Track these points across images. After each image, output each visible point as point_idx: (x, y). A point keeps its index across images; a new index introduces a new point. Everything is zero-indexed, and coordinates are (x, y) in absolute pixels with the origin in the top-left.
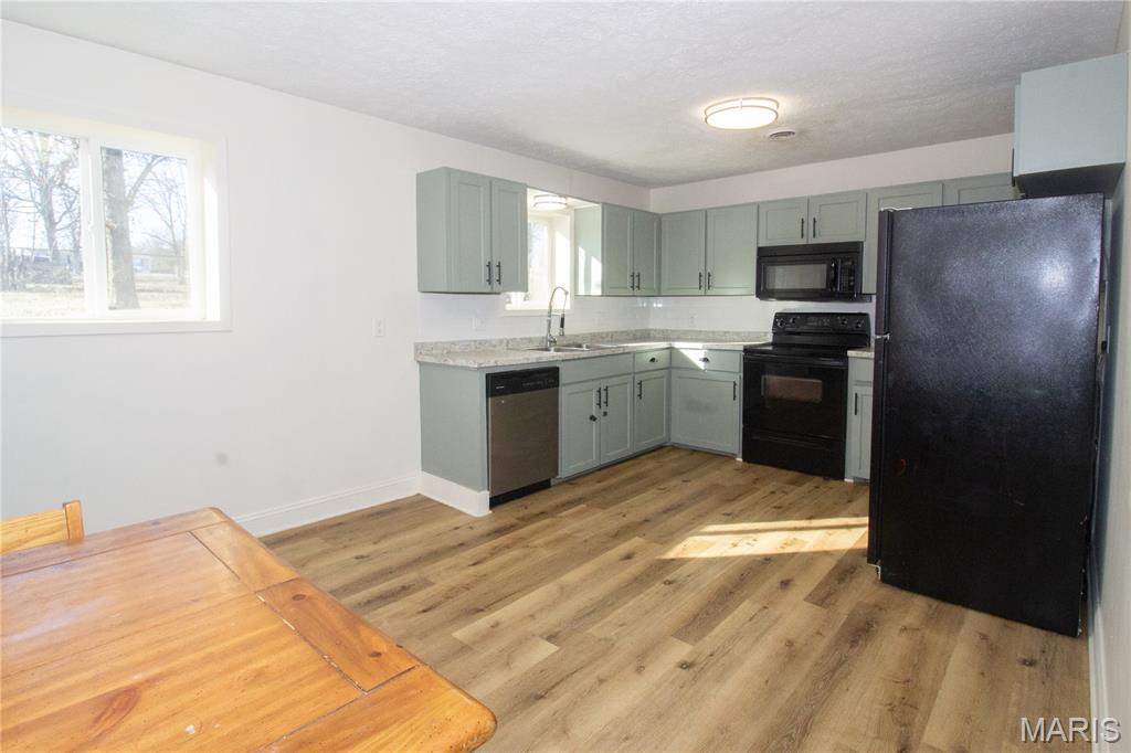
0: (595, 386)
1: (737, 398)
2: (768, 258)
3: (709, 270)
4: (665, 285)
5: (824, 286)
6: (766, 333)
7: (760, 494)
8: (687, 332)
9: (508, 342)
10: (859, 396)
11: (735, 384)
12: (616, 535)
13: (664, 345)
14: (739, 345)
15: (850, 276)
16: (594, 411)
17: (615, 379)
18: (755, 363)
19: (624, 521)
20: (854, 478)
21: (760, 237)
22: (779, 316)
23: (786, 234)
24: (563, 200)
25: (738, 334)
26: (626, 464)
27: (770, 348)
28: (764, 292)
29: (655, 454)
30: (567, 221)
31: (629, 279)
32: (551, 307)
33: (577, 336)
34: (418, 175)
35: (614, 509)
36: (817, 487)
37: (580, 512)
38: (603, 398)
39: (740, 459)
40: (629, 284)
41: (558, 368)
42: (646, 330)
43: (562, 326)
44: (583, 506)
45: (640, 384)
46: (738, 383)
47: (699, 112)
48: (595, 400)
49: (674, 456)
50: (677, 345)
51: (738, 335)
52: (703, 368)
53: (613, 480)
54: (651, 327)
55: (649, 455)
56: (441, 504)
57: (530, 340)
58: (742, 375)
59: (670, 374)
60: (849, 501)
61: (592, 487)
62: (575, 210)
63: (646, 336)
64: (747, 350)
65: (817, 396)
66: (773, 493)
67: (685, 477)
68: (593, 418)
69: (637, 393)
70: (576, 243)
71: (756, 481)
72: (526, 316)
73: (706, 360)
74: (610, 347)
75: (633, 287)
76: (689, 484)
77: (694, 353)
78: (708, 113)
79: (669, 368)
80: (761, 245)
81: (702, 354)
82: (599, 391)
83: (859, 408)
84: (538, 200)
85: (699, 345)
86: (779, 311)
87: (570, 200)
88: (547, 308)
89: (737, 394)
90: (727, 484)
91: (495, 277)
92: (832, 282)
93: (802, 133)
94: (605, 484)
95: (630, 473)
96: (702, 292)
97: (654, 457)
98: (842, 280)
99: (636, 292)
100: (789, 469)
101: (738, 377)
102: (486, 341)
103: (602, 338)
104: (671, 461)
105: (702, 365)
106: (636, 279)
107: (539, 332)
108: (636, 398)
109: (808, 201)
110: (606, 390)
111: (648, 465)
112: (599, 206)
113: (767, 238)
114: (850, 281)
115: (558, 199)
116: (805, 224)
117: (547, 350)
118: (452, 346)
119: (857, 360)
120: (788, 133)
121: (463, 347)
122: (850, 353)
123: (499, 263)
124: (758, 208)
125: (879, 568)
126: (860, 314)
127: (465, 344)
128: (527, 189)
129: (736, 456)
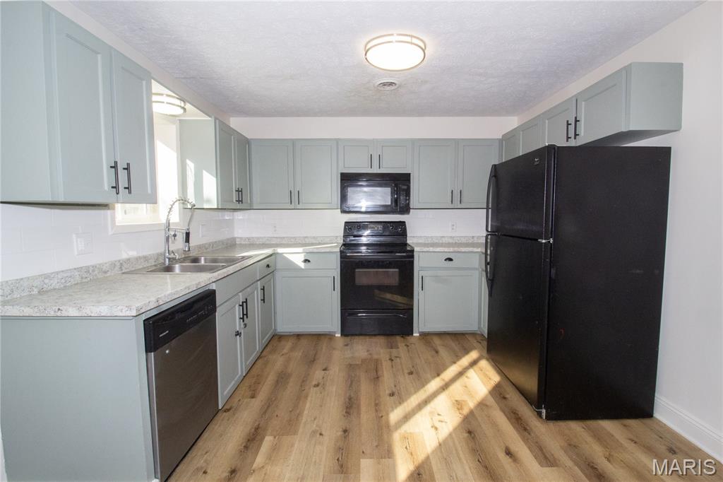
0: (238, 300)
1: (336, 289)
2: (348, 181)
3: (298, 189)
4: (256, 200)
5: (389, 203)
6: (337, 237)
8: (270, 239)
9: (121, 264)
10: (424, 277)
13: (268, 251)
15: (406, 196)
16: (238, 327)
17: (249, 289)
20: (421, 332)
31: (235, 194)
38: (244, 310)
40: (235, 199)
41: (214, 291)
43: (187, 240)
45: (264, 289)
48: (238, 315)
50: (280, 250)
51: (316, 240)
52: (303, 267)
53: (265, 390)
55: (268, 350)
58: (339, 270)
60: (436, 352)
62: (180, 120)
63: (234, 243)
65: (395, 282)
66: (391, 360)
68: (238, 334)
69: (261, 298)
73: (306, 261)
75: (238, 201)
77: (296, 256)
79: (275, 271)
80: (344, 172)
81: (302, 257)
82: (242, 305)
85: (300, 250)
86: (347, 220)
89: (336, 286)
91: (123, 182)
92: (396, 201)
94: (261, 397)
95: (273, 376)
98: (402, 199)
99: (240, 205)
101: (336, 273)
105: (302, 265)
106: (240, 194)
108: (260, 303)
109: (374, 142)
110: (246, 301)
112: (213, 121)
113: (344, 167)
114: (406, 200)
116: (373, 158)
118: (46, 281)
119: (421, 254)
120: (391, 84)
121: (63, 281)
122: (416, 249)
123: (128, 164)
124: (337, 143)
125: (544, 411)
126: (400, 222)
127: (65, 275)
128: (153, 81)
129: (335, 333)
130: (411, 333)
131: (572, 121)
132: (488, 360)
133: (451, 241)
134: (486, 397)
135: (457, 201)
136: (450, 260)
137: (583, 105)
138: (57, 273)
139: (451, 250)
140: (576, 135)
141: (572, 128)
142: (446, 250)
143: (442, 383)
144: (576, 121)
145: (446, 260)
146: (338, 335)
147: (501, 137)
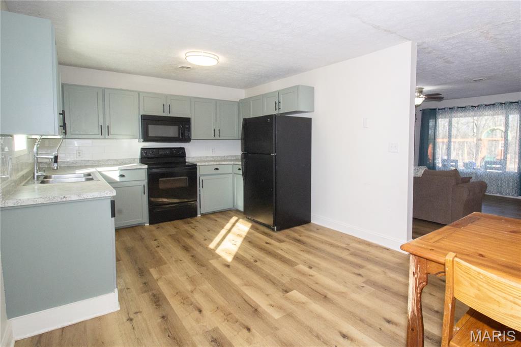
1: (145, 194)
2: (148, 120)
3: (107, 124)
5: (177, 136)
10: (203, 180)
11: (144, 186)
20: (201, 214)
21: (140, 109)
22: (143, 150)
58: (147, 181)
65: (186, 184)
73: (122, 176)
80: (143, 114)
81: (118, 173)
85: (117, 168)
96: (102, 136)
105: (118, 179)
109: (167, 96)
113: (144, 111)
114: (188, 134)
116: (165, 107)
119: (200, 167)
122: (198, 164)
124: (139, 94)
125: (276, 227)
126: (181, 148)
129: (144, 223)
130: (196, 215)
131: (277, 102)
132: (243, 218)
133: (212, 159)
134: (249, 230)
135: (217, 135)
136: (217, 169)
137: (281, 96)
139: (218, 163)
140: (279, 109)
141: (277, 104)
142: (215, 163)
143: (226, 231)
144: (279, 103)
145: (215, 169)
146: (147, 225)
147: (238, 101)
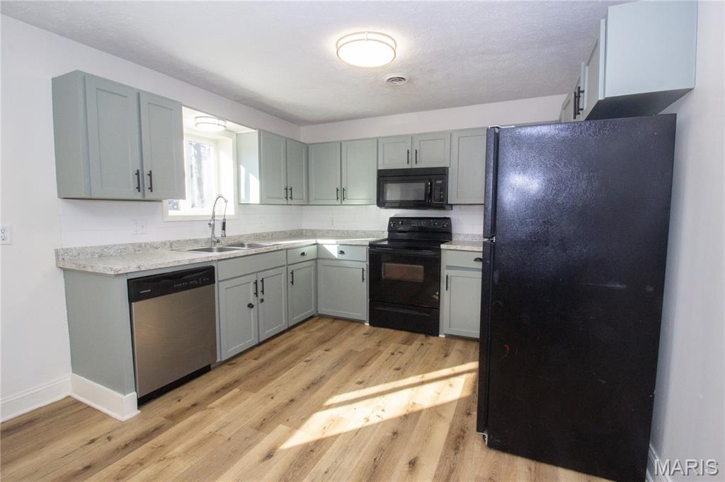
0: (253, 278)
1: (365, 281)
2: (385, 177)
3: (343, 187)
4: (312, 197)
5: (423, 199)
6: (383, 232)
7: (383, 356)
8: (328, 231)
9: (170, 243)
10: (449, 276)
11: (363, 270)
12: (262, 425)
14: (366, 241)
15: (440, 191)
16: (252, 300)
17: (271, 271)
18: (377, 254)
19: (271, 404)
20: (446, 334)
21: (379, 163)
22: (392, 219)
23: (397, 161)
24: (221, 122)
25: (365, 232)
26: (281, 337)
27: (386, 243)
28: (381, 202)
29: (305, 324)
30: (229, 142)
31: (284, 192)
32: (214, 213)
33: (241, 236)
34: (53, 79)
35: (264, 391)
36: (422, 345)
37: (233, 399)
38: (259, 288)
39: (367, 324)
40: (284, 195)
41: (213, 268)
42: (299, 230)
43: (224, 228)
44: (236, 390)
45: (292, 273)
46: (365, 269)
47: (330, 44)
48: (252, 291)
49: (320, 324)
50: (320, 241)
51: (365, 234)
53: (270, 355)
54: (303, 228)
55: (301, 326)
56: (89, 407)
57: (196, 241)
58: (368, 263)
59: (317, 263)
60: (446, 356)
61: (248, 364)
62: (237, 134)
63: (300, 234)
64: (372, 245)
65: (420, 277)
66: (393, 354)
67: (326, 346)
68: (251, 306)
69: (290, 280)
70: (238, 161)
71: (379, 343)
72: (190, 221)
73: (341, 252)
74: (269, 244)
75: (287, 198)
76: (330, 353)
78: (339, 45)
79: (316, 260)
80: (380, 168)
81: (339, 248)
82: (256, 283)
83: (449, 285)
84: (199, 120)
86: (392, 216)
87: (230, 125)
88: (211, 214)
89: (365, 277)
90: (360, 350)
91: (147, 185)
92: (429, 195)
93: (410, 81)
94: (262, 360)
95: (283, 347)
96: (339, 202)
97: (305, 328)
98: (436, 194)
99: (290, 202)
100: (401, 330)
101: (365, 265)
102: (146, 244)
103: (263, 236)
104: (317, 329)
106: (289, 191)
107: (204, 234)
108: (290, 284)
109: (412, 137)
110: (262, 281)
111: (300, 335)
112: (256, 132)
113: (384, 164)
114: (441, 195)
115: (216, 121)
116: (410, 154)
117: (210, 250)
118: (105, 250)
119: (448, 251)
120: (401, 79)
121: (119, 251)
122: (443, 246)
123: (151, 172)
124: (378, 141)
125: (486, 435)
126: (447, 218)
127: (121, 247)
128: (183, 107)
129: (365, 322)
130: (437, 333)
136: (480, 260)
138: (114, 246)
140: (580, 109)
142: (476, 249)
144: (580, 93)
145: (475, 260)
